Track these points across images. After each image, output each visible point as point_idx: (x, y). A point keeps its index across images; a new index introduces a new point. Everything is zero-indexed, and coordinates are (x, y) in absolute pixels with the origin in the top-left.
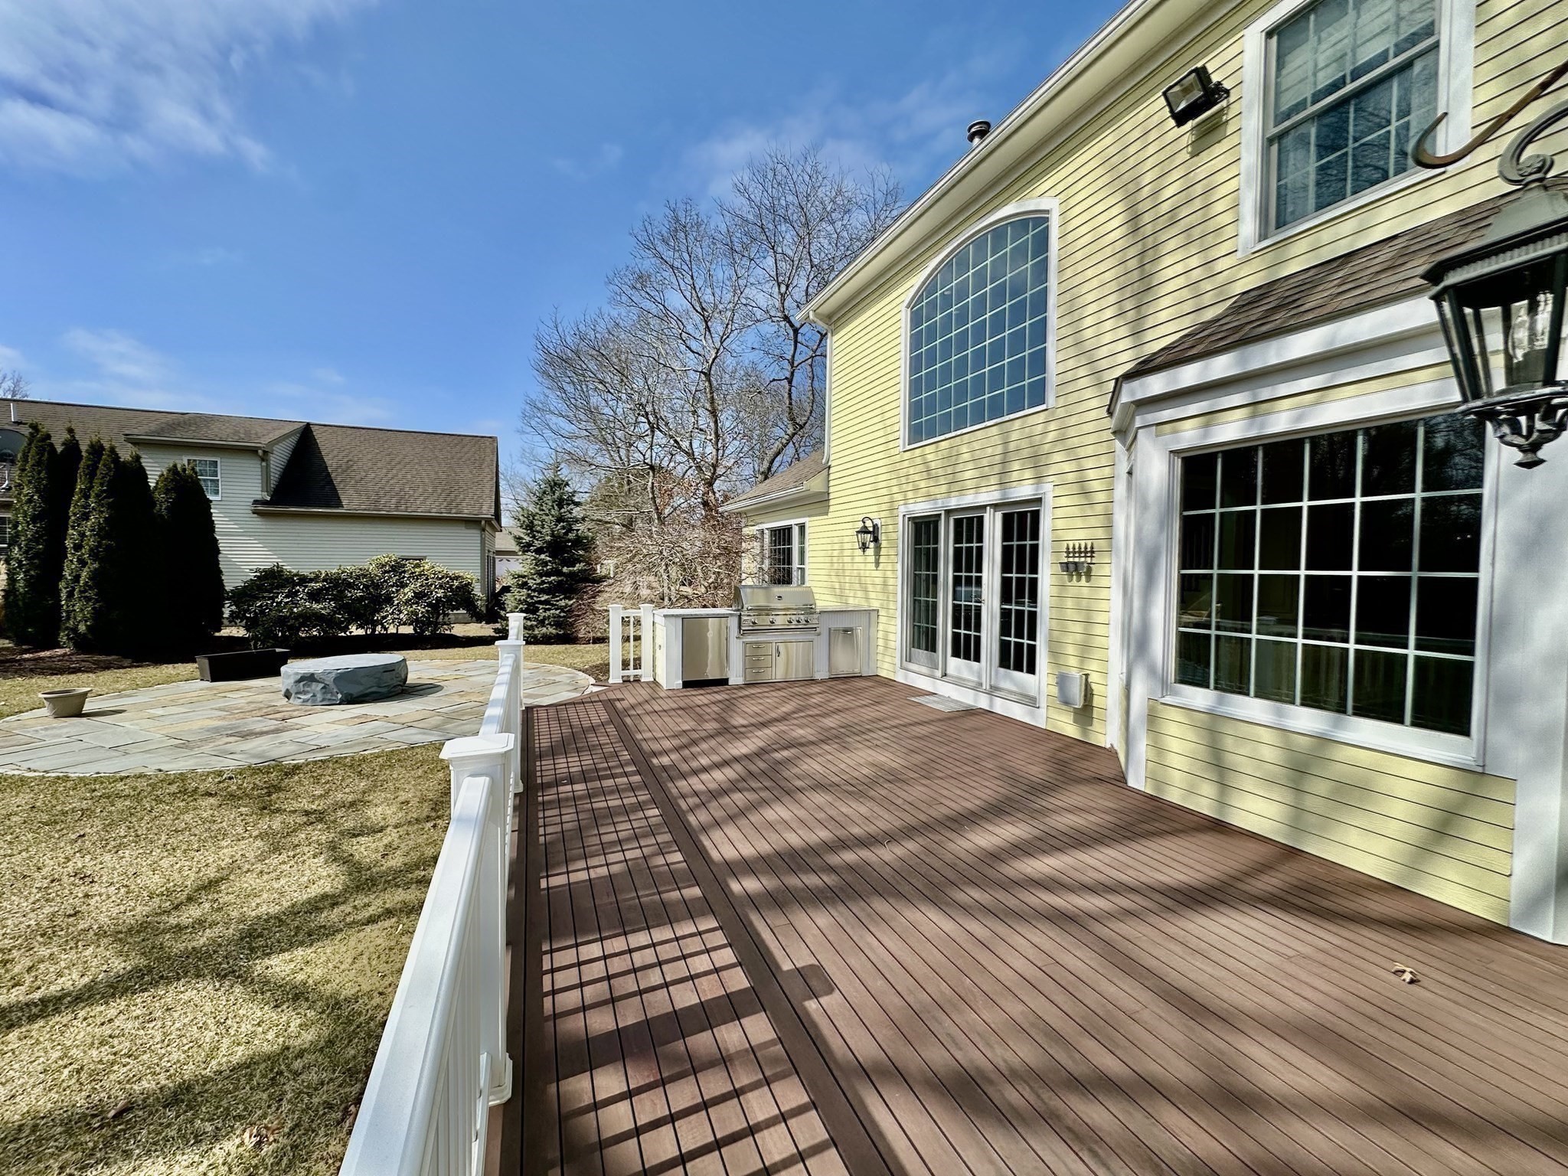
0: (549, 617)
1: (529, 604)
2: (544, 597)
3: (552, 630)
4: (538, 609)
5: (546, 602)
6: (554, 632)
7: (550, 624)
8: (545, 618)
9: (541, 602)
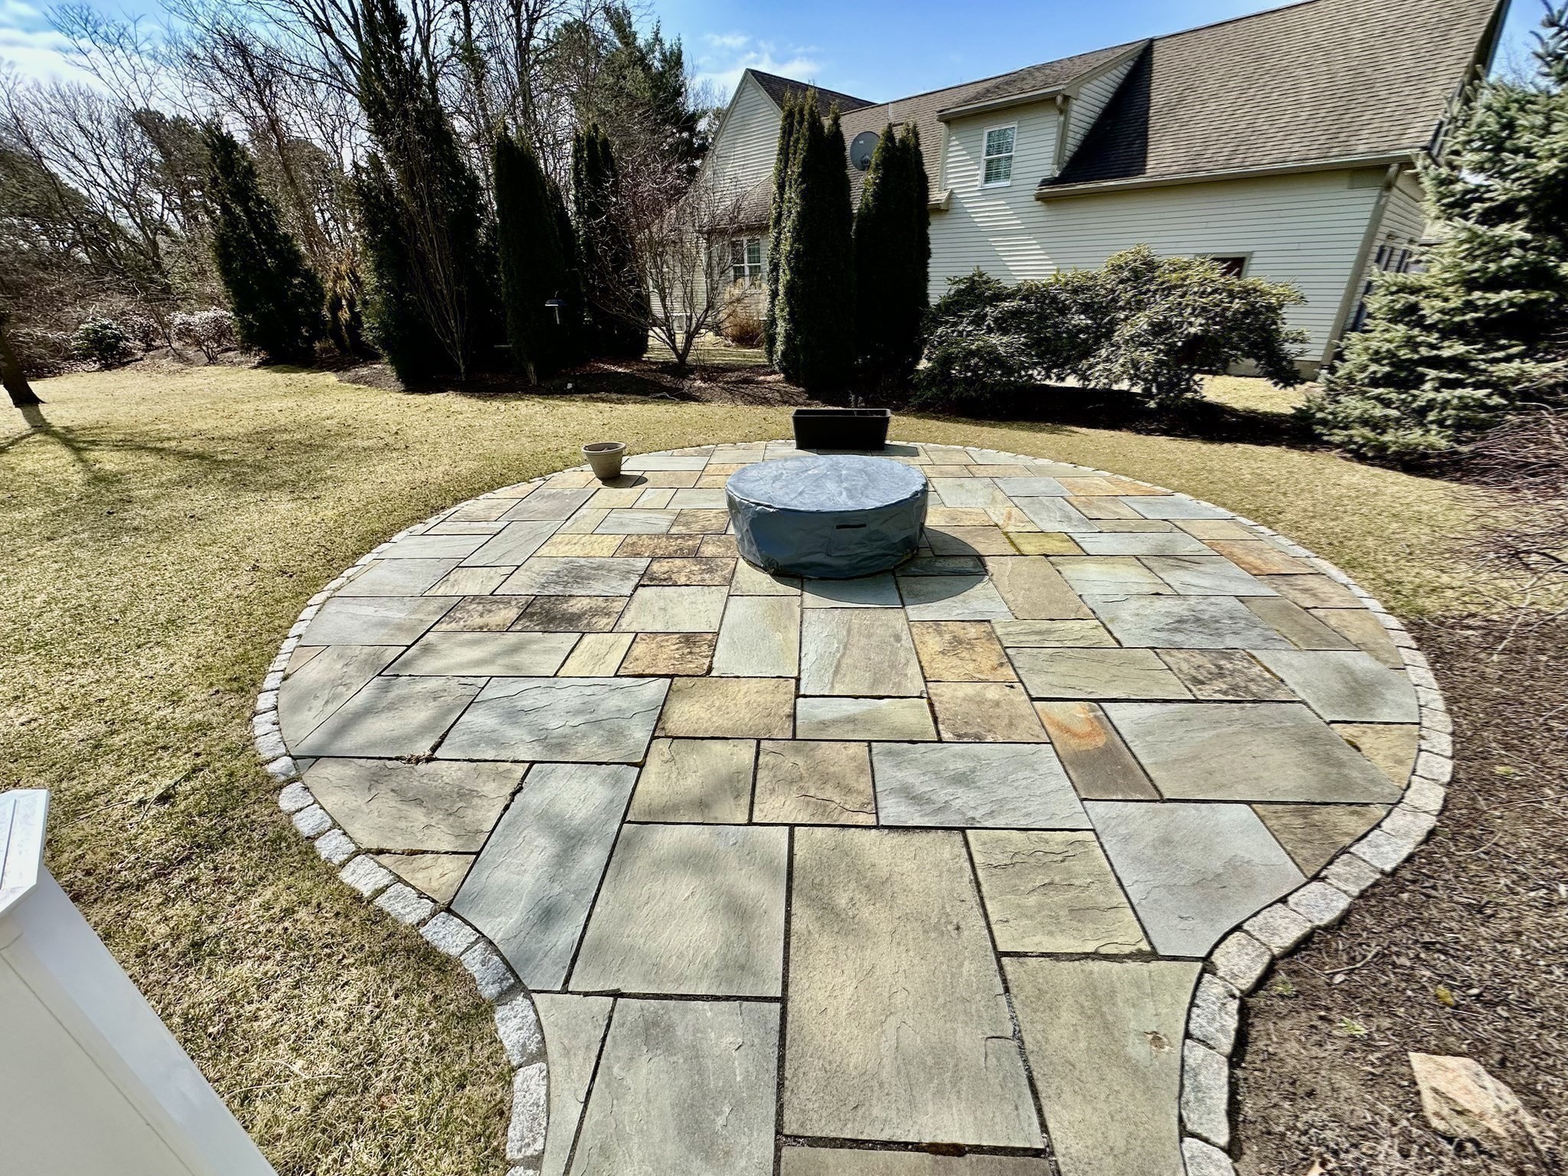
0: (1446, 404)
1: (1398, 364)
2: (1455, 348)
3: (1438, 440)
4: (1421, 379)
5: (1458, 363)
6: (1443, 444)
7: (1441, 423)
8: (1431, 405)
9: (1436, 363)
